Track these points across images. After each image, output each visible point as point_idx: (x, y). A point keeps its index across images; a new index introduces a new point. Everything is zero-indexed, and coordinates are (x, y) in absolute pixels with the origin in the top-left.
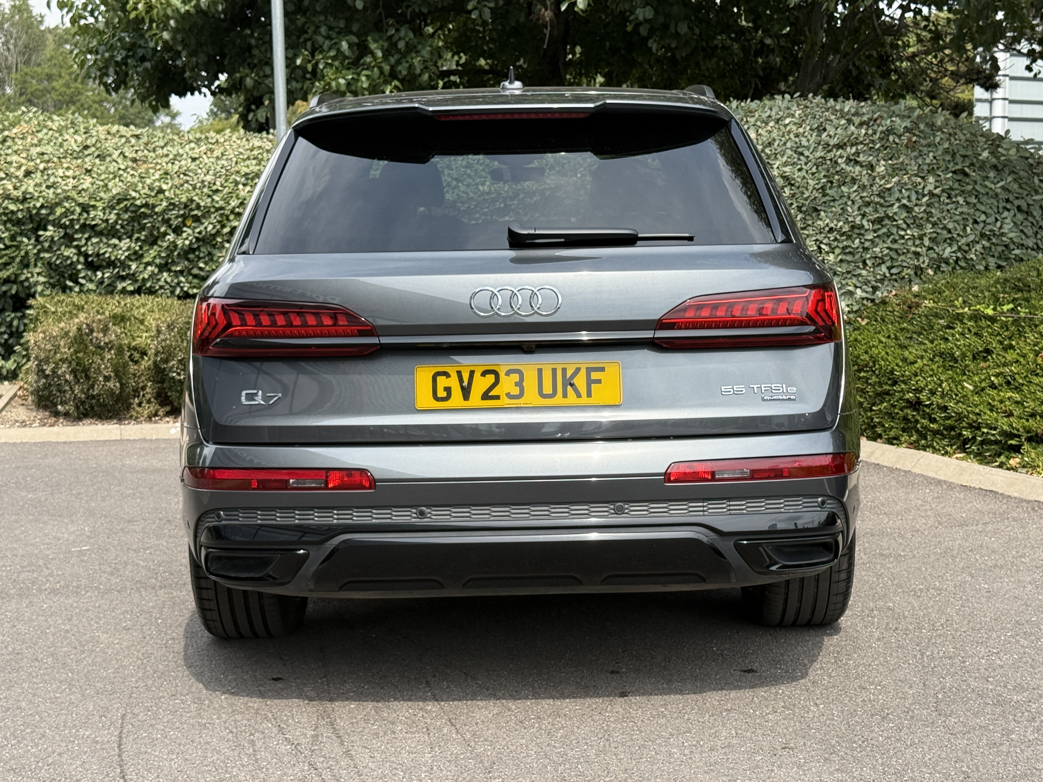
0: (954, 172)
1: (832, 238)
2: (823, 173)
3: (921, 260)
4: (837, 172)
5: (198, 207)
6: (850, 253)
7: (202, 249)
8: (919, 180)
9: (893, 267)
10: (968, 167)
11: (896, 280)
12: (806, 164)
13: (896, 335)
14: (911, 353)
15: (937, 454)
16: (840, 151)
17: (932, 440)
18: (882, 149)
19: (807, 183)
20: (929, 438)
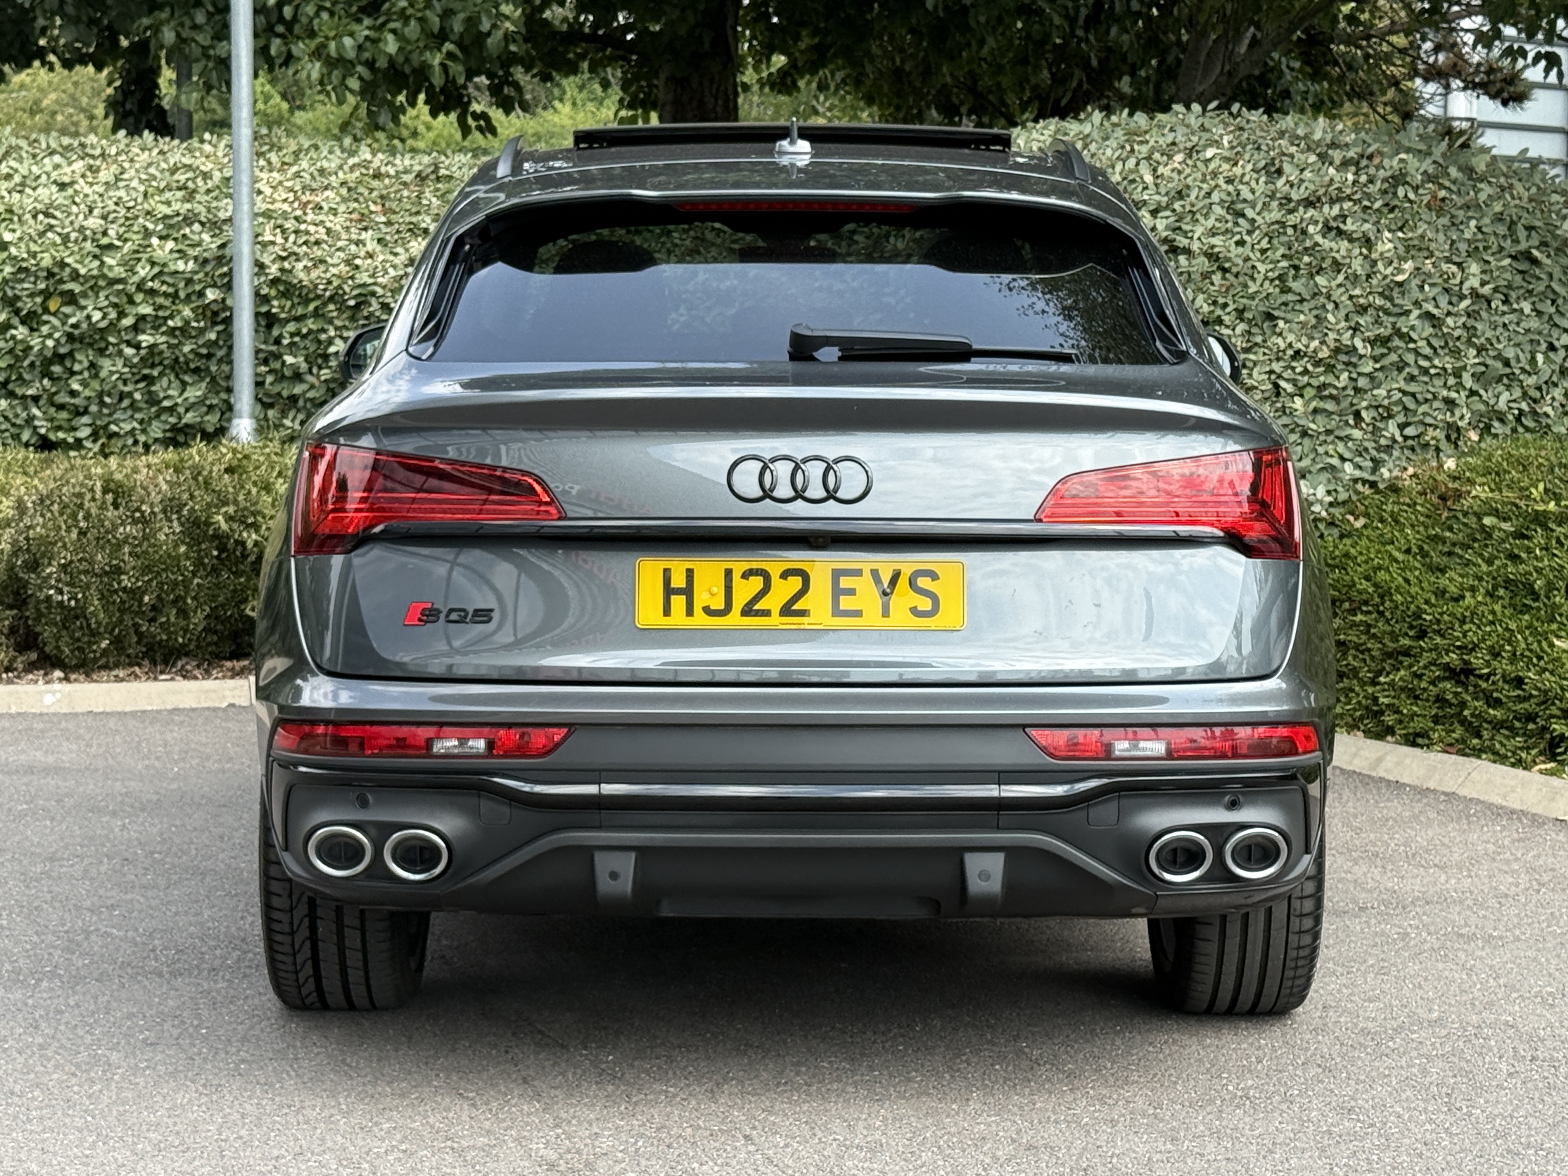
0: (1514, 258)
1: (1299, 370)
2: (1282, 251)
3: (1458, 413)
4: (1306, 249)
5: (75, 276)
6: (1331, 397)
7: (79, 356)
8: (1454, 268)
9: (1407, 424)
10: (1537, 248)
11: (1413, 449)
12: (1250, 233)
13: (1421, 548)
14: (1452, 581)
15: (1503, 763)
16: (1311, 212)
17: (1492, 739)
18: (1385, 210)
19: (1254, 267)
20: (1486, 734)
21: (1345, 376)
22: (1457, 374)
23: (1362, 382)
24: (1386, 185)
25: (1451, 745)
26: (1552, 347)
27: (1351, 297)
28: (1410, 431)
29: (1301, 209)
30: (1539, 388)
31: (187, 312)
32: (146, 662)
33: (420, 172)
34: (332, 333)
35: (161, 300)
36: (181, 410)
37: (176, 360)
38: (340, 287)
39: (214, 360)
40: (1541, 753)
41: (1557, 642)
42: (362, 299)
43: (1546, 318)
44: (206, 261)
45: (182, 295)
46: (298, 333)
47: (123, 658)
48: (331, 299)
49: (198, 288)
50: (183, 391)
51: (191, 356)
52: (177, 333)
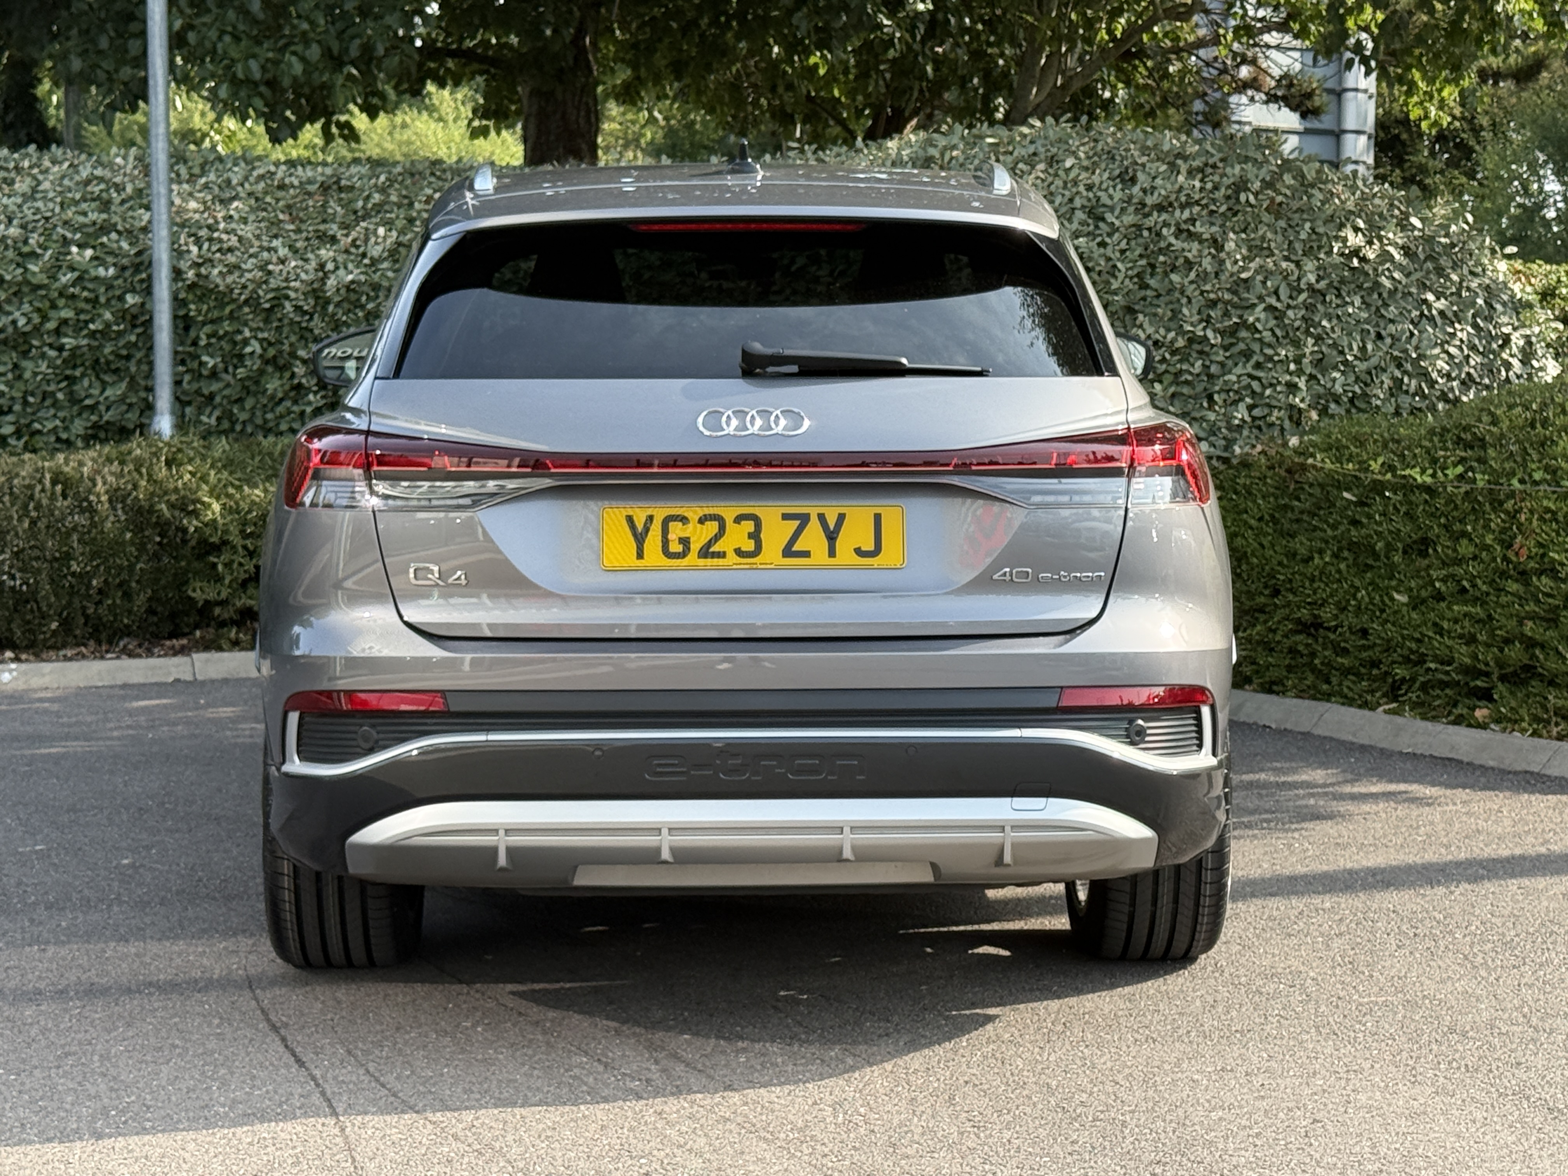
2: (1139, 252)
3: (1299, 396)
4: (1160, 249)
8: (1292, 266)
9: (1255, 406)
11: (1259, 428)
12: (1110, 235)
13: (1272, 516)
14: (1301, 545)
15: (1351, 705)
16: (1164, 216)
17: (1340, 684)
18: (1229, 214)
19: (1115, 266)
20: (1334, 681)
21: (1199, 363)
22: (1298, 361)
23: (1214, 369)
24: (1230, 192)
25: (1302, 691)
26: (1379, 336)
27: (1202, 293)
28: (1256, 412)
29: (1155, 214)
30: (1369, 373)
31: (108, 316)
32: (92, 643)
33: (322, 183)
34: (247, 333)
35: (82, 305)
36: (102, 408)
37: (97, 361)
38: (254, 291)
39: (133, 361)
40: (1384, 696)
41: (1397, 596)
42: (275, 302)
43: (1373, 309)
44: (124, 268)
45: (102, 300)
46: (213, 335)
47: (70, 639)
48: (246, 302)
49: (118, 293)
50: (103, 391)
51: (111, 358)
52: (98, 336)
